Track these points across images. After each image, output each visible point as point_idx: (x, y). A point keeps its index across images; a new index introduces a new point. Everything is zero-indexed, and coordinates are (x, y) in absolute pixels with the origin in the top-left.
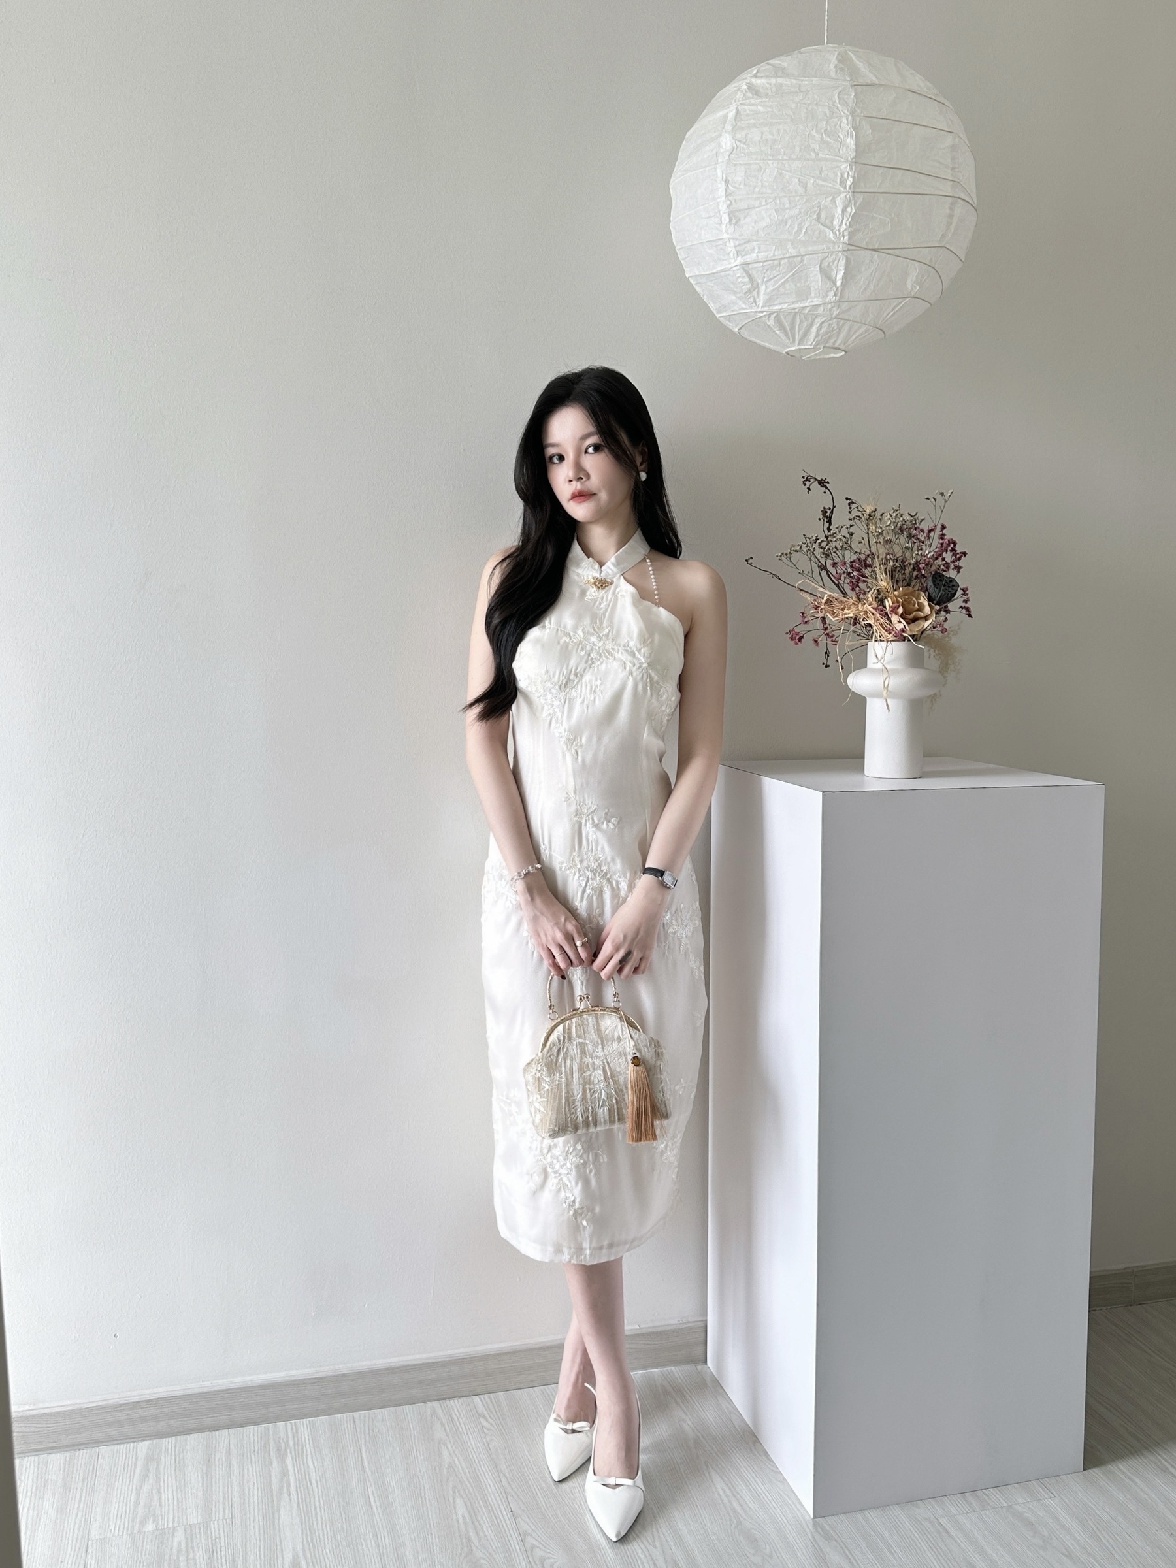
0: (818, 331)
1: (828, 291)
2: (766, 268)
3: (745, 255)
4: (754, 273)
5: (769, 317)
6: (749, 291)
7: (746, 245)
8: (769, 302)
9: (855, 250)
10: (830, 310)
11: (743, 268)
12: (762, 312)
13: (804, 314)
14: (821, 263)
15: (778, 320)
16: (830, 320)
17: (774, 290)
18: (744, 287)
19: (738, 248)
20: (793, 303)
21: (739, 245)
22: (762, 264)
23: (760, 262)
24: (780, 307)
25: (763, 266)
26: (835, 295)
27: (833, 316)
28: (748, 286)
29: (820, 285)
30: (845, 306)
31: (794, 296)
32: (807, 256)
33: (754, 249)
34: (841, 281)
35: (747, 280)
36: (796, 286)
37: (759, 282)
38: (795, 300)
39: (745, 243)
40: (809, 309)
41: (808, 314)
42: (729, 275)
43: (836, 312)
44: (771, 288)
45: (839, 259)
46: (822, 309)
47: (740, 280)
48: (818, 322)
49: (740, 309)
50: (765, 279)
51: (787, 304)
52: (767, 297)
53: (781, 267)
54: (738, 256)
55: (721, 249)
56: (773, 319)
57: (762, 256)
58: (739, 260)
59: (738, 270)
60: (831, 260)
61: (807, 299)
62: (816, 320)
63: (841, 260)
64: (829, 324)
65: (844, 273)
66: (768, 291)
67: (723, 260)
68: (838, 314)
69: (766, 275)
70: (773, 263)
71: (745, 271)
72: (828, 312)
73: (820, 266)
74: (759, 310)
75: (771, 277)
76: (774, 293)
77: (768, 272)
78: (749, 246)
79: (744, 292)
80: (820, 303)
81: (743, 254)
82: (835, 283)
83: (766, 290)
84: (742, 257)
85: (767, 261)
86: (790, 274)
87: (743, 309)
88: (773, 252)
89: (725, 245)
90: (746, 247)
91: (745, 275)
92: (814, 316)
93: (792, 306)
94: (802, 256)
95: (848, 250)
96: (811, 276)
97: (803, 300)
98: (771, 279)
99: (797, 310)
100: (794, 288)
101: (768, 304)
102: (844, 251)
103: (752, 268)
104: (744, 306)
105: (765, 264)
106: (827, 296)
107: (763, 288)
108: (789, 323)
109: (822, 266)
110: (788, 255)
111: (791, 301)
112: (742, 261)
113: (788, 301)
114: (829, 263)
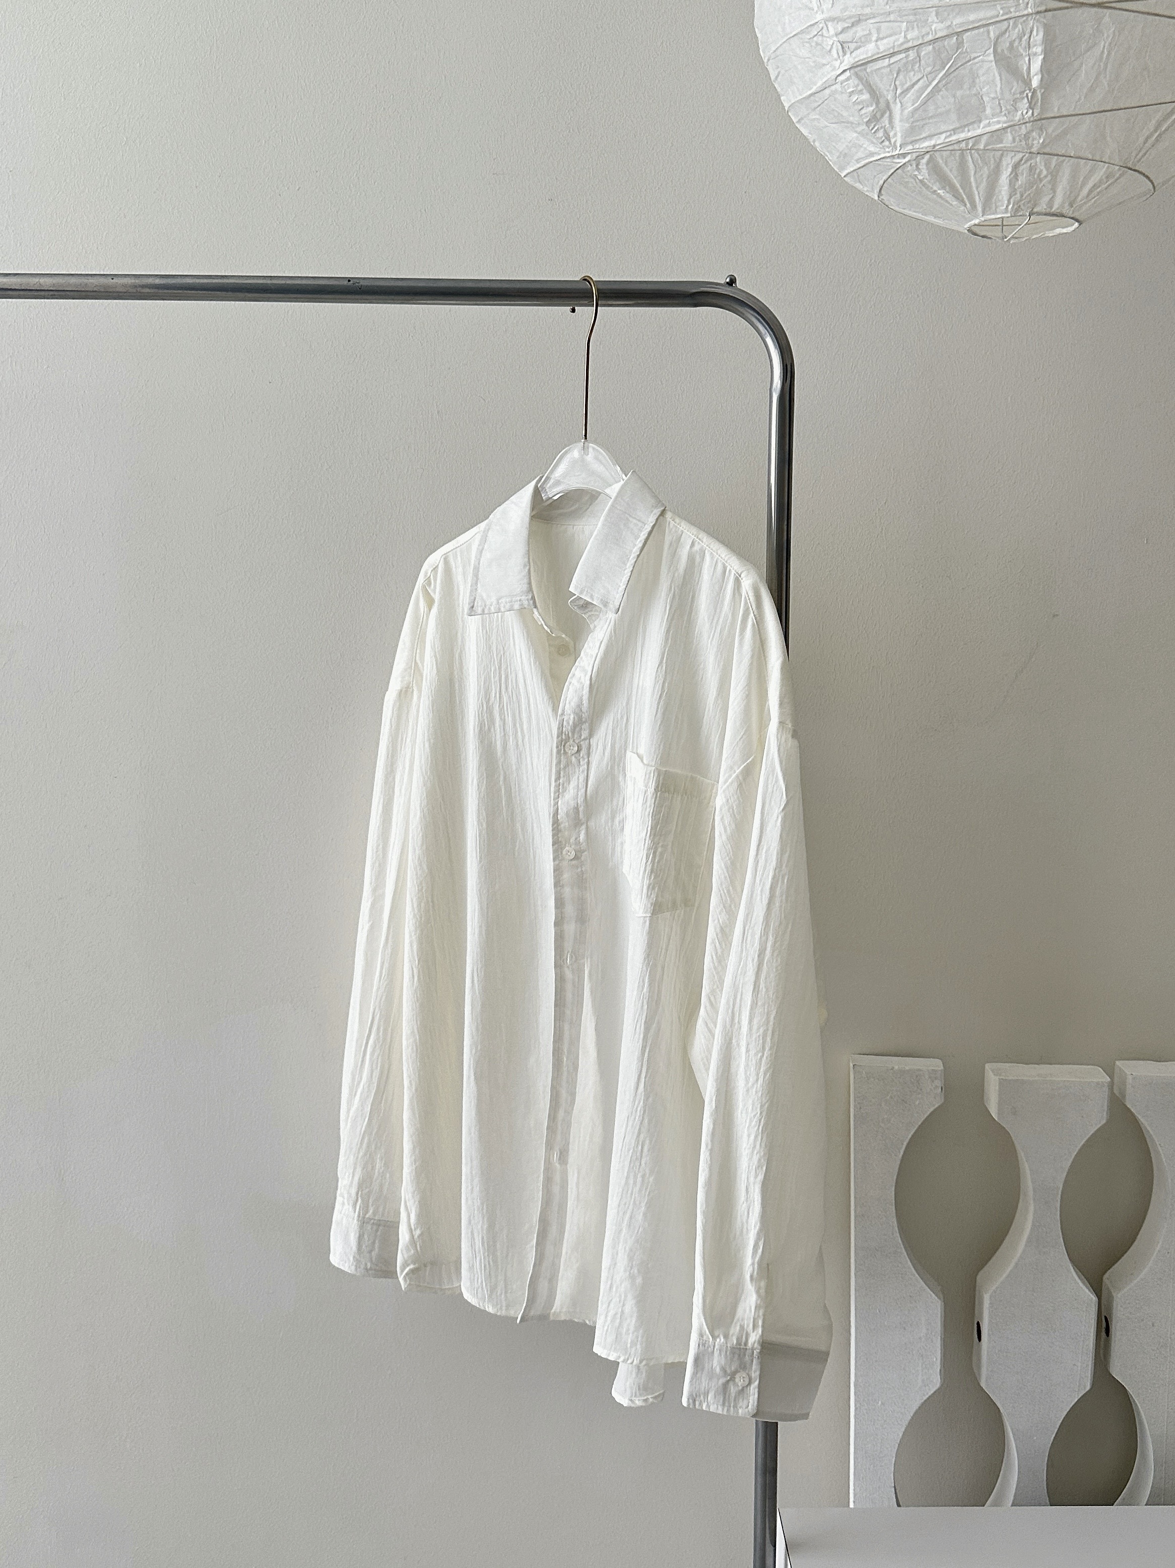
0: (1011, 184)
1: (1015, 101)
2: (895, 68)
3: (856, 49)
4: (875, 80)
5: (917, 165)
6: (874, 119)
7: (854, 29)
8: (913, 132)
9: (1060, 9)
10: (1027, 137)
11: (856, 74)
12: (904, 155)
13: (977, 150)
14: (995, 45)
15: (935, 169)
16: (1031, 158)
17: (916, 109)
18: (863, 112)
19: (842, 37)
20: (955, 131)
21: (844, 30)
22: (886, 62)
23: (883, 58)
24: (933, 142)
25: (890, 65)
26: (1031, 107)
27: (1034, 150)
28: (871, 109)
29: (998, 89)
30: (1053, 127)
31: (953, 116)
32: (969, 33)
33: (870, 34)
34: (1040, 76)
35: (866, 96)
36: (954, 96)
37: (889, 98)
38: (958, 125)
39: (853, 25)
40: (984, 139)
41: (984, 149)
42: (836, 91)
43: (1038, 141)
44: (910, 109)
45: (1031, 32)
46: (1009, 137)
47: (854, 98)
48: (1008, 164)
49: (867, 157)
50: (898, 92)
51: (944, 136)
52: (907, 125)
53: (923, 62)
54: (844, 53)
55: (817, 44)
56: (925, 167)
57: (884, 45)
58: (848, 60)
59: (848, 79)
60: (1015, 34)
61: (980, 121)
62: (1004, 163)
63: (1035, 33)
64: (1031, 168)
65: (1044, 58)
66: (906, 112)
67: (824, 65)
68: (1044, 145)
69: (897, 83)
70: (907, 57)
71: (860, 79)
72: (1023, 143)
73: (995, 51)
74: (897, 152)
75: (908, 84)
76: (916, 116)
77: (901, 77)
78: (860, 31)
79: (865, 120)
80: (1005, 125)
81: (852, 46)
82: (1027, 82)
83: (902, 111)
84: (851, 53)
85: (893, 54)
86: (941, 75)
87: (872, 154)
88: (903, 34)
89: (822, 35)
90: (856, 33)
91: (860, 87)
92: (999, 154)
93: (954, 138)
94: (958, 34)
95: (1046, 11)
96: (981, 72)
97: (974, 122)
98: (908, 90)
99: (963, 145)
100: (952, 100)
101: (909, 140)
102: (1038, 12)
103: (872, 71)
104: (872, 149)
105: (893, 60)
106: (1016, 110)
107: (897, 109)
108: (955, 173)
109: (999, 50)
110: (930, 37)
111: (951, 127)
112: (852, 61)
113: (943, 128)
114: (1012, 43)
